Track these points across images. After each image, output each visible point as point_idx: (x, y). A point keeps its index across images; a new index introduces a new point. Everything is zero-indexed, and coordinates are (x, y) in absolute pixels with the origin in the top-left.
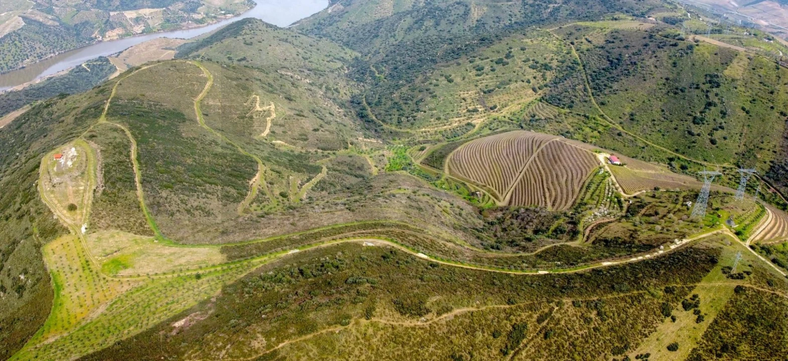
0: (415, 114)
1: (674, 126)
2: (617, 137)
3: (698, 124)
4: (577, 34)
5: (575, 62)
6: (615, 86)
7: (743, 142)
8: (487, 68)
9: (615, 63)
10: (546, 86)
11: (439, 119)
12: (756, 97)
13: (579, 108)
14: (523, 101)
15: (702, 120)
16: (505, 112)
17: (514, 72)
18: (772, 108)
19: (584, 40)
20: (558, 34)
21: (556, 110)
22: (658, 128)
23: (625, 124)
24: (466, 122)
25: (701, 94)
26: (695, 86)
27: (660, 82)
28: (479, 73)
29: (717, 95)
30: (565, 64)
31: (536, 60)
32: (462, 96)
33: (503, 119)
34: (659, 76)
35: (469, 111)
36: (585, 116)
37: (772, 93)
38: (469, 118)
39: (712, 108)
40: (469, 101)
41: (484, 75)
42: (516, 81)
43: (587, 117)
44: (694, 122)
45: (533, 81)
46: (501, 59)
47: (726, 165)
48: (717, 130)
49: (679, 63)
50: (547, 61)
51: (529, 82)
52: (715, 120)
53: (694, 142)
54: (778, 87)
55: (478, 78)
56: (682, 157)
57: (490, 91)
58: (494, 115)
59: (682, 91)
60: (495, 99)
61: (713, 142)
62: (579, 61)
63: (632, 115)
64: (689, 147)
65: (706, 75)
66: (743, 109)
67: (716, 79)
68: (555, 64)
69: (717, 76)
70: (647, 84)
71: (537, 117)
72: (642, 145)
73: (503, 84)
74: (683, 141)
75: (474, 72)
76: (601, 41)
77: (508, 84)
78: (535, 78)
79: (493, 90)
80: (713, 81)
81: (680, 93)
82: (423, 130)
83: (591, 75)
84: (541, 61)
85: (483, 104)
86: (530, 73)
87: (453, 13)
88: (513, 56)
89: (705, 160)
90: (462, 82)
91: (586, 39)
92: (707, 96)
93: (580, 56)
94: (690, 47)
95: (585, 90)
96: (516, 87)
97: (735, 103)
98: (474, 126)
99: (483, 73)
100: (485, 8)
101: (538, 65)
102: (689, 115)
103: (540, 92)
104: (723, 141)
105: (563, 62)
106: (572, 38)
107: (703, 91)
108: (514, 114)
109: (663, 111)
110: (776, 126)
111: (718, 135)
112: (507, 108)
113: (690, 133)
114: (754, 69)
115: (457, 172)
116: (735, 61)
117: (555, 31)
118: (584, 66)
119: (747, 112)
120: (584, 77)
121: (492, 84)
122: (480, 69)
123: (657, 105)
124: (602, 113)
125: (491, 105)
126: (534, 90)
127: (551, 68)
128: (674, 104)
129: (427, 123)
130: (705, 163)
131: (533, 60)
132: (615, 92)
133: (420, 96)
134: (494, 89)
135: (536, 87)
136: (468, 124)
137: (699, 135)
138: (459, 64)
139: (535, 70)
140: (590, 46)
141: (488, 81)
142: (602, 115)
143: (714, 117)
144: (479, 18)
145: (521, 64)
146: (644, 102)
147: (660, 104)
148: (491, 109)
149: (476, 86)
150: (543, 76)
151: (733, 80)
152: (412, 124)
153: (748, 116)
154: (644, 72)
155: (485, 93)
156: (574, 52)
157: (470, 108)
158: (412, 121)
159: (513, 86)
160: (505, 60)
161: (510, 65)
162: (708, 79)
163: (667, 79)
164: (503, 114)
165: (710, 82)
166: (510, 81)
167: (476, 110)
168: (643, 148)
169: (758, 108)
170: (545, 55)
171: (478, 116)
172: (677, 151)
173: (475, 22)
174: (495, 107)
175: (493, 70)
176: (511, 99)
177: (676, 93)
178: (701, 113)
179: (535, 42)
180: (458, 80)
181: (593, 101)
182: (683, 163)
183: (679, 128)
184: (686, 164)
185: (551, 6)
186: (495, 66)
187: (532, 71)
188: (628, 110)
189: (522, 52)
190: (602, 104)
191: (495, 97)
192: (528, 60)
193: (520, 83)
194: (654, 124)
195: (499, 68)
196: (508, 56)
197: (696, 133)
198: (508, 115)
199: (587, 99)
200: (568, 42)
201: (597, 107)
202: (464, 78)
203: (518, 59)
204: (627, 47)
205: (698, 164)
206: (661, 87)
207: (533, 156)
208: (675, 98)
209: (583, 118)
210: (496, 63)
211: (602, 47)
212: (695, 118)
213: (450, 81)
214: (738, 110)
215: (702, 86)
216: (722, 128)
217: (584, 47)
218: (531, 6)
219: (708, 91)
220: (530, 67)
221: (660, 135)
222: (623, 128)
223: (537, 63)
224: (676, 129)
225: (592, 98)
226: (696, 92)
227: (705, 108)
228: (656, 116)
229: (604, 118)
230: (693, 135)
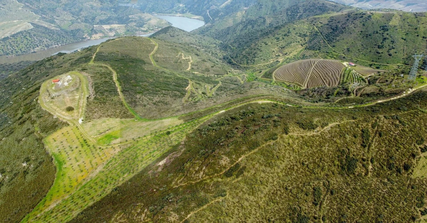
0: (254, 59)
1: (369, 51)
2: (343, 59)
3: (381, 48)
4: (315, 21)
5: (317, 32)
6: (338, 38)
7: (405, 53)
8: (281, 38)
9: (335, 29)
10: (306, 43)
11: (264, 60)
12: (407, 32)
13: (323, 49)
14: (298, 50)
15: (382, 46)
16: (291, 55)
18: (418, 36)
19: (319, 23)
20: (307, 22)
21: (313, 52)
22: (361, 53)
23: (345, 53)
24: (276, 60)
25: (379, 35)
26: (376, 32)
27: (358, 34)
28: (278, 40)
29: (387, 34)
30: (313, 34)
31: (301, 33)
32: (272, 50)
33: (291, 58)
34: (357, 31)
35: (276, 56)
36: (327, 52)
37: (416, 29)
38: (277, 59)
39: (387, 40)
40: (276, 52)
43: (328, 53)
44: (379, 48)
45: (301, 42)
46: (286, 34)
47: (398, 64)
48: (391, 50)
49: (366, 24)
50: (305, 33)
51: (299, 42)
52: (389, 45)
53: (381, 56)
54: (419, 26)
55: (277, 42)
56: (376, 63)
57: (283, 47)
58: (287, 57)
59: (370, 35)
60: (286, 51)
61: (390, 55)
62: (319, 32)
63: (348, 49)
64: (379, 59)
65: (380, 27)
66: (402, 38)
67: (386, 28)
68: (308, 34)
69: (386, 26)
70: (352, 35)
71: (305, 56)
72: (355, 61)
73: (289, 44)
74: (375, 56)
75: (276, 40)
76: (327, 22)
77: (290, 44)
78: (301, 40)
80: (385, 28)
81: (369, 36)
82: (259, 65)
83: (325, 36)
84: (303, 33)
85: (281, 52)
86: (299, 39)
87: (259, 22)
89: (388, 63)
90: (272, 45)
91: (320, 22)
92: (383, 36)
93: (318, 29)
94: (370, 16)
95: (324, 42)
97: (398, 36)
98: (280, 62)
100: (272, 19)
102: (375, 45)
103: (304, 46)
104: (395, 54)
105: (311, 33)
106: (313, 23)
107: (380, 34)
108: (295, 56)
109: (362, 45)
110: (422, 44)
111: (392, 52)
112: (292, 53)
113: (377, 53)
114: (404, 20)
115: (279, 78)
116: (393, 18)
117: (306, 21)
118: (321, 33)
119: (405, 40)
120: (322, 37)
121: (284, 44)
122: (278, 39)
123: (359, 43)
124: (334, 50)
125: (285, 53)
126: (302, 45)
127: (307, 35)
128: (367, 41)
129: (260, 62)
130: (388, 65)
132: (338, 41)
133: (255, 51)
135: (303, 44)
136: (277, 61)
137: (382, 53)
138: (269, 38)
140: (322, 25)
141: (282, 43)
142: (335, 51)
143: (388, 44)
144: (270, 23)
145: (294, 35)
146: (352, 43)
147: (360, 42)
148: (285, 54)
149: (277, 46)
150: (304, 39)
151: (395, 26)
152: (253, 63)
153: (405, 42)
154: (350, 31)
155: (281, 48)
156: (315, 28)
157: (277, 55)
158: (253, 62)
159: (293, 44)
160: (288, 34)
161: (290, 36)
162: (382, 28)
163: (361, 32)
164: (291, 56)
165: (383, 29)
166: (291, 42)
167: (279, 56)
168: (356, 62)
169: (410, 37)
170: (304, 31)
171: (280, 58)
172: (373, 61)
173: (268, 25)
174: (287, 53)
175: (283, 39)
176: (293, 49)
177: (367, 37)
178: (381, 43)
179: (298, 26)
180: (270, 44)
181: (329, 46)
182: (377, 66)
183: (372, 51)
184: (379, 66)
185: (299, 14)
186: (284, 37)
187: (299, 37)
188: (346, 47)
190: (334, 46)
191: (286, 50)
192: (297, 33)
193: (295, 43)
194: (359, 51)
195: (286, 38)
196: (289, 32)
197: (380, 52)
198: (293, 56)
199: (326, 45)
200: (312, 24)
201: (331, 48)
202: (272, 43)
203: (293, 33)
204: (339, 22)
205: (385, 65)
206: (359, 35)
207: (313, 68)
208: (367, 39)
209: (326, 53)
210: (284, 36)
211: (328, 24)
212: (379, 46)
213: (266, 44)
214: (400, 39)
215: (379, 31)
216: (394, 48)
217: (320, 25)
218: (290, 15)
219: (383, 33)
220: (298, 36)
221: (363, 55)
222: (345, 55)
223: (301, 34)
224: (370, 52)
225: (328, 44)
226: (377, 35)
227: (383, 41)
228: (360, 48)
229: (336, 52)
230: (379, 53)
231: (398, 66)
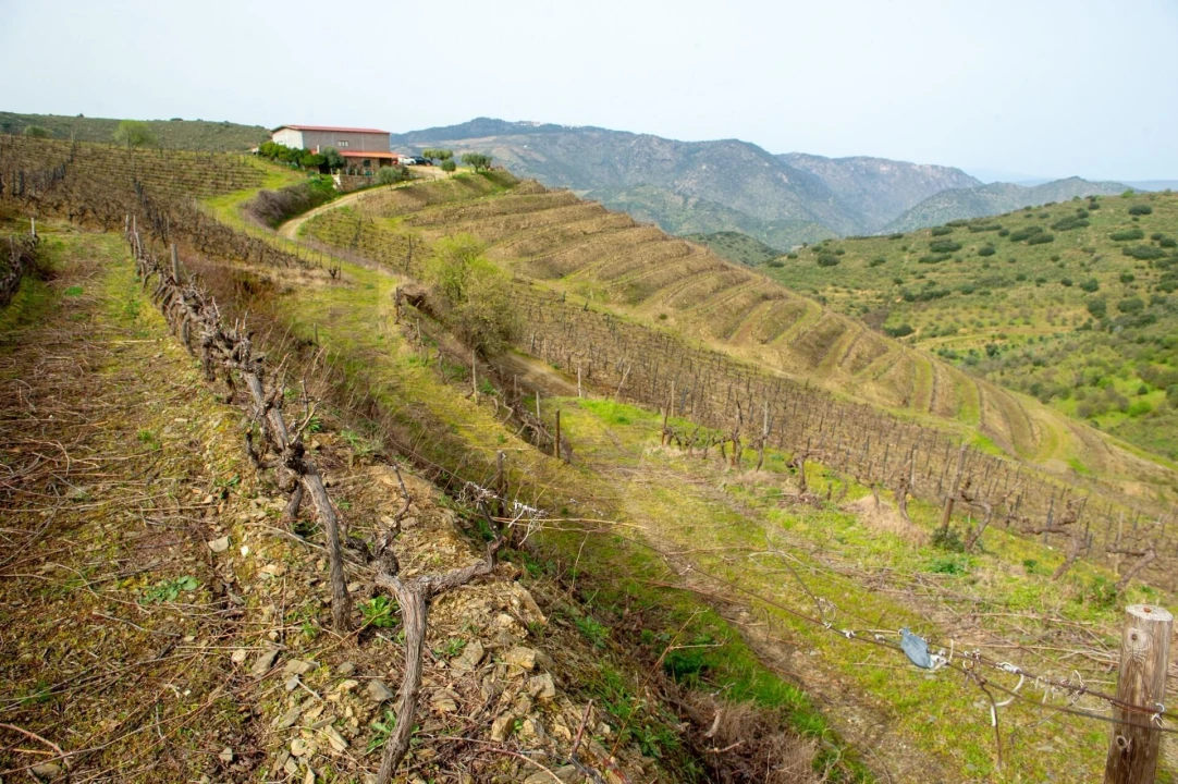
17: (1055, 259)
41: (948, 262)
42: (1040, 282)
79: (939, 295)
88: (1085, 225)
96: (1031, 296)
99: (950, 257)
101: (1168, 251)
131: (1156, 238)
134: (948, 293)
139: (1143, 263)
189: (1130, 217)
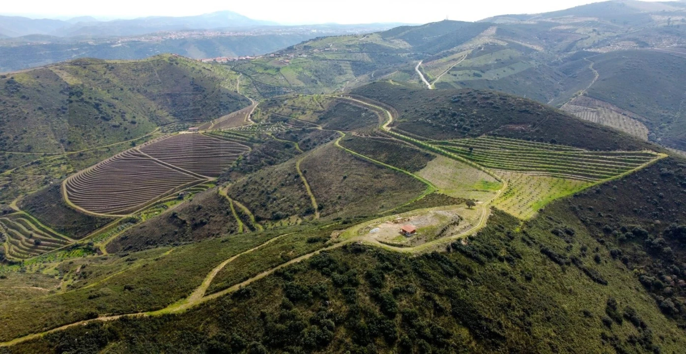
2: (82, 158)
3: (110, 119)
6: (9, 135)
7: (141, 114)
12: (106, 89)
15: (107, 116)
18: (122, 89)
23: (69, 148)
25: (81, 104)
27: (39, 113)
29: (90, 98)
34: (30, 110)
39: (100, 107)
43: (38, 163)
44: (108, 120)
47: (158, 129)
48: (123, 116)
49: (26, 95)
52: (113, 112)
53: (126, 129)
54: (104, 77)
59: (64, 109)
61: (133, 123)
64: (128, 133)
65: (61, 92)
66: (113, 98)
69: (70, 88)
70: (33, 120)
72: (105, 150)
74: (119, 132)
80: (73, 92)
81: (66, 111)
89: (147, 133)
92: (86, 102)
94: (10, 82)
97: (107, 97)
102: (96, 118)
104: (136, 119)
107: (77, 101)
110: (139, 97)
111: (127, 116)
113: (115, 126)
114: (76, 74)
116: (59, 75)
119: (117, 99)
124: (41, 154)
132: (18, 138)
137: (121, 124)
142: (45, 155)
143: (111, 111)
146: (53, 130)
151: (82, 85)
153: (120, 101)
162: (66, 93)
163: (40, 109)
165: (72, 94)
169: (116, 93)
177: (64, 113)
178: (100, 113)
183: (104, 128)
188: (54, 141)
190: (28, 149)
197: (117, 124)
201: (28, 153)
206: (45, 115)
209: (37, 165)
212: (103, 118)
214: (112, 100)
216: (124, 113)
219: (81, 100)
221: (103, 138)
222: (73, 151)
224: (104, 130)
226: (75, 104)
227: (98, 109)
228: (80, 132)
229: (49, 155)
230: (119, 126)
231: (159, 130)
